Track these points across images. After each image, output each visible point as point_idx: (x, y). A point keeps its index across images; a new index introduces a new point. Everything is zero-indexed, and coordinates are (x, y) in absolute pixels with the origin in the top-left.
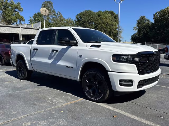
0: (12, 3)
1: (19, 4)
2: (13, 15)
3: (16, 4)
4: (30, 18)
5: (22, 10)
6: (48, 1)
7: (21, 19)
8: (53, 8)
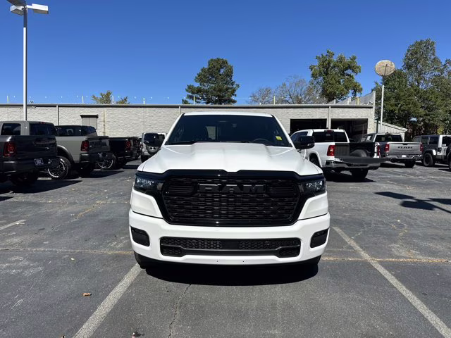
0: (341, 60)
1: (354, 58)
2: (339, 82)
3: (348, 60)
4: (376, 83)
5: (360, 69)
6: (421, 41)
7: (356, 89)
8: (434, 54)
